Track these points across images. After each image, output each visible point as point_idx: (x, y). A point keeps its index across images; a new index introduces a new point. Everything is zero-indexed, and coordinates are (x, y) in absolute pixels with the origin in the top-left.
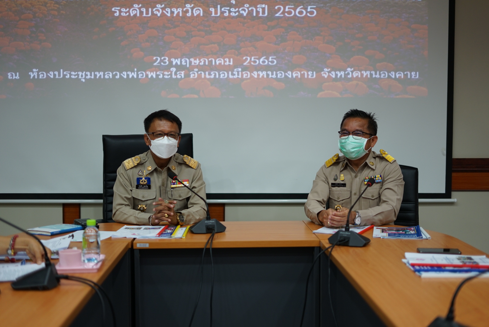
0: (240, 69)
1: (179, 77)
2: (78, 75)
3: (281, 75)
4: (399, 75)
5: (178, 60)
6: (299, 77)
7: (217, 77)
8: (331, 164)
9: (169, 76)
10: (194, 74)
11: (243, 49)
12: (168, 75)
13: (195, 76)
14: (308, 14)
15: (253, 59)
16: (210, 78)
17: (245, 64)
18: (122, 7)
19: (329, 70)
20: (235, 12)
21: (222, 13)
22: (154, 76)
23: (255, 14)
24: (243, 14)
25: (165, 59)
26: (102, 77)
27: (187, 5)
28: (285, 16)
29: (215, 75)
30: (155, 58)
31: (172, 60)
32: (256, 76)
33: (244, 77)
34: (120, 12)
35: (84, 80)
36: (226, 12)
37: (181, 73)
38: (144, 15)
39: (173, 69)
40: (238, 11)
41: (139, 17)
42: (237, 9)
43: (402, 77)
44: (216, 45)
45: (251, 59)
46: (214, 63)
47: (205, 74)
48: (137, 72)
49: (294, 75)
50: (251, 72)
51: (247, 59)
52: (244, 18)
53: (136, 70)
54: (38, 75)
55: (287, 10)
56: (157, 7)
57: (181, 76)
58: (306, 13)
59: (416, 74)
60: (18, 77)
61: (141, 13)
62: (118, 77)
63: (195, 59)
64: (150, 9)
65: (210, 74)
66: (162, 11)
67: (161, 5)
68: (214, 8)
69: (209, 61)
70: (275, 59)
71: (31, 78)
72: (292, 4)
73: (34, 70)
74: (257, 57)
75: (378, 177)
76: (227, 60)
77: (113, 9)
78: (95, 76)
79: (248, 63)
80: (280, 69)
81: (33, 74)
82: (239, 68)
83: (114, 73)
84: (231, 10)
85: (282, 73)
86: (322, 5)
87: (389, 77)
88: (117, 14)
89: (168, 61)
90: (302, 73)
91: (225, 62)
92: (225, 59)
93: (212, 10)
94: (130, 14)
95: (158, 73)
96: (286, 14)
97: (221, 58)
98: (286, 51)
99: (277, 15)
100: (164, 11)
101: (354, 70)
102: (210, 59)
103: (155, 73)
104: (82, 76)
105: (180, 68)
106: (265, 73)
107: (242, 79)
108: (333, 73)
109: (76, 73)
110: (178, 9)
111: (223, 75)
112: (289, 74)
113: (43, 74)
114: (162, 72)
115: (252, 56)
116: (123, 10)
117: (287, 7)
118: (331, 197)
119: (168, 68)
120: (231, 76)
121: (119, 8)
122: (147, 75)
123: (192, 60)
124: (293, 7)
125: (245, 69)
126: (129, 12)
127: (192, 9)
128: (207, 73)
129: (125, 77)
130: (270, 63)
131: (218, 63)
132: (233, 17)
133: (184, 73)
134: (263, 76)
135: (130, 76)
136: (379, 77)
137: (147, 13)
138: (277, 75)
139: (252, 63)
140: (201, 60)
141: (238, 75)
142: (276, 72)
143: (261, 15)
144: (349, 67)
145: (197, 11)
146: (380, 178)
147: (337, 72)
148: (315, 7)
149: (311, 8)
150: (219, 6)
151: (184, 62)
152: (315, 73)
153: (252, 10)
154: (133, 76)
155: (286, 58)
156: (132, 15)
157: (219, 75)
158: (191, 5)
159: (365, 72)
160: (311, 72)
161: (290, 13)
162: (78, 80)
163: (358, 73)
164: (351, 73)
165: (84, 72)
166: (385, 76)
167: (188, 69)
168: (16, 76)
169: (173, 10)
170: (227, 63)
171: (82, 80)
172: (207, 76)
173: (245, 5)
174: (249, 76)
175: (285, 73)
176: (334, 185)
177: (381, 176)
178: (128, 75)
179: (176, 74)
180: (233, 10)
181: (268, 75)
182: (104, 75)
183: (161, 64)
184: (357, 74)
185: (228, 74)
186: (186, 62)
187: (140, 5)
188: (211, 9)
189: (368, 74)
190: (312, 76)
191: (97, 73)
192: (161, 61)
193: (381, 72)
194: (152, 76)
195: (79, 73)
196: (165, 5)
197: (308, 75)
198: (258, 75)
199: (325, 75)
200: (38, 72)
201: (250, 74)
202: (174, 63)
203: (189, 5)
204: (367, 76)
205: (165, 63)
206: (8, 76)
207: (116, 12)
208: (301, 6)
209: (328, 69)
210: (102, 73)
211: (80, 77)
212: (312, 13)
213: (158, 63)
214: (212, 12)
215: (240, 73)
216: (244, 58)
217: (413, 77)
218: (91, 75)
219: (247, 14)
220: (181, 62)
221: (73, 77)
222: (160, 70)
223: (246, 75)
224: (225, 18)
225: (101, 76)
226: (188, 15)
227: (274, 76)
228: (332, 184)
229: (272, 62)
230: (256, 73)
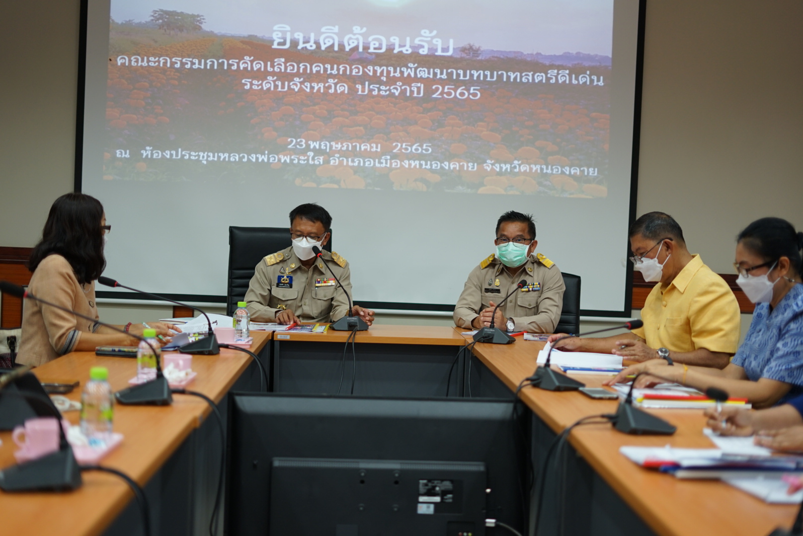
0: (389, 157)
1: (316, 162)
2: (199, 156)
3: (436, 165)
4: (574, 171)
5: (316, 143)
6: (458, 168)
7: (362, 164)
8: (486, 265)
9: (306, 162)
10: (335, 160)
11: (393, 134)
12: (304, 160)
13: (335, 163)
14: (471, 96)
15: (404, 146)
16: (353, 166)
17: (395, 151)
18: (253, 78)
19: (493, 161)
20: (386, 91)
21: (371, 91)
22: (288, 161)
23: (408, 94)
24: (394, 93)
25: (301, 141)
26: (227, 159)
27: (329, 80)
28: (443, 97)
29: (359, 163)
30: (289, 140)
31: (309, 142)
32: (407, 166)
33: (393, 166)
34: (252, 84)
35: (205, 162)
36: (374, 90)
37: (320, 159)
38: (280, 89)
39: (311, 154)
40: (389, 90)
41: (273, 91)
42: (388, 88)
43: (578, 173)
44: (362, 128)
45: (402, 146)
46: (358, 149)
47: (348, 161)
48: (268, 155)
49: (452, 167)
50: (402, 161)
51: (397, 146)
52: (396, 97)
53: (266, 152)
54: (152, 154)
55: (446, 90)
56: (294, 81)
57: (320, 162)
58: (469, 95)
59: (594, 170)
60: (128, 156)
61: (276, 86)
62: (245, 160)
63: (337, 143)
64: (286, 83)
65: (353, 161)
66: (301, 85)
67: (300, 79)
68: (362, 85)
69: (352, 146)
70: (430, 146)
71: (144, 157)
72: (452, 83)
73: (148, 148)
74: (409, 144)
75: (536, 285)
76: (374, 145)
77: (243, 81)
78: (219, 157)
79: (398, 150)
80: (436, 159)
81: (146, 152)
82: (388, 155)
83: (241, 155)
84: (381, 87)
85: (437, 164)
86: (487, 86)
87: (563, 173)
88: (247, 87)
89: (305, 143)
90: (461, 164)
91: (371, 147)
92: (372, 145)
93: (359, 87)
94: (262, 87)
95: (292, 157)
96: (445, 95)
97: (367, 143)
98: (443, 138)
99: (434, 96)
100: (303, 86)
101: (522, 163)
102: (354, 144)
103: (289, 156)
104: (203, 157)
105: (318, 152)
106: (417, 162)
107: (391, 169)
108: (497, 165)
109: (197, 153)
110: (320, 84)
111: (369, 163)
112: (446, 165)
113: (158, 153)
114: (298, 156)
115: (404, 142)
116: (255, 82)
117: (446, 87)
118: (484, 303)
119: (304, 152)
120: (377, 165)
121: (250, 80)
122: (279, 160)
123: (333, 143)
124: (453, 87)
125: (394, 157)
126: (261, 84)
127: (336, 84)
128: (350, 159)
129: (254, 160)
130: (424, 151)
131: (363, 148)
132: (383, 96)
133: (323, 159)
134: (415, 166)
135: (260, 160)
136: (551, 172)
137: (283, 87)
138: (431, 165)
139: (403, 151)
140: (344, 144)
141: (386, 163)
142: (431, 162)
143: (415, 95)
144: (516, 159)
145: (341, 88)
146: (539, 286)
147: (502, 165)
148: (479, 88)
149: (474, 90)
150: (367, 83)
151: (324, 146)
152: (476, 164)
153: (406, 89)
154: (263, 160)
155: (443, 146)
156: (265, 88)
157: (364, 162)
158: (334, 80)
159: (534, 166)
160: (472, 164)
161: (449, 94)
162: (198, 161)
163: (526, 167)
164: (518, 166)
165: (206, 153)
166: (558, 171)
167: (328, 154)
168: (126, 153)
169: (313, 84)
170: (374, 149)
171: (203, 162)
172: (350, 164)
173: (398, 83)
174: (399, 166)
175: (441, 163)
176: (487, 290)
177: (539, 284)
178: (257, 159)
179: (313, 159)
180: (383, 88)
181: (421, 165)
182: (229, 157)
183: (296, 147)
184: (525, 169)
185: (375, 161)
186: (326, 146)
187: (275, 78)
188: (357, 86)
189: (537, 169)
190: (473, 168)
191: (221, 154)
192: (297, 143)
193: (554, 167)
194: (285, 161)
195: (200, 153)
196: (304, 79)
197: (468, 167)
198: (410, 165)
199: (487, 168)
200: (152, 151)
201: (401, 163)
202: (312, 147)
203: (332, 80)
204: (536, 170)
205: (302, 145)
206: (116, 153)
207: (246, 84)
208: (462, 86)
209: (491, 161)
210: (226, 155)
211: (201, 158)
212: (475, 95)
213: (293, 146)
214: (358, 89)
215: (389, 161)
216: (394, 144)
217: (591, 174)
218: (214, 157)
219: (399, 94)
220: (320, 145)
221: (193, 158)
222: (295, 154)
223: (396, 164)
224: (374, 96)
225: (225, 158)
226: (330, 91)
227: (428, 167)
228: (486, 289)
229: (427, 150)
230: (407, 162)
